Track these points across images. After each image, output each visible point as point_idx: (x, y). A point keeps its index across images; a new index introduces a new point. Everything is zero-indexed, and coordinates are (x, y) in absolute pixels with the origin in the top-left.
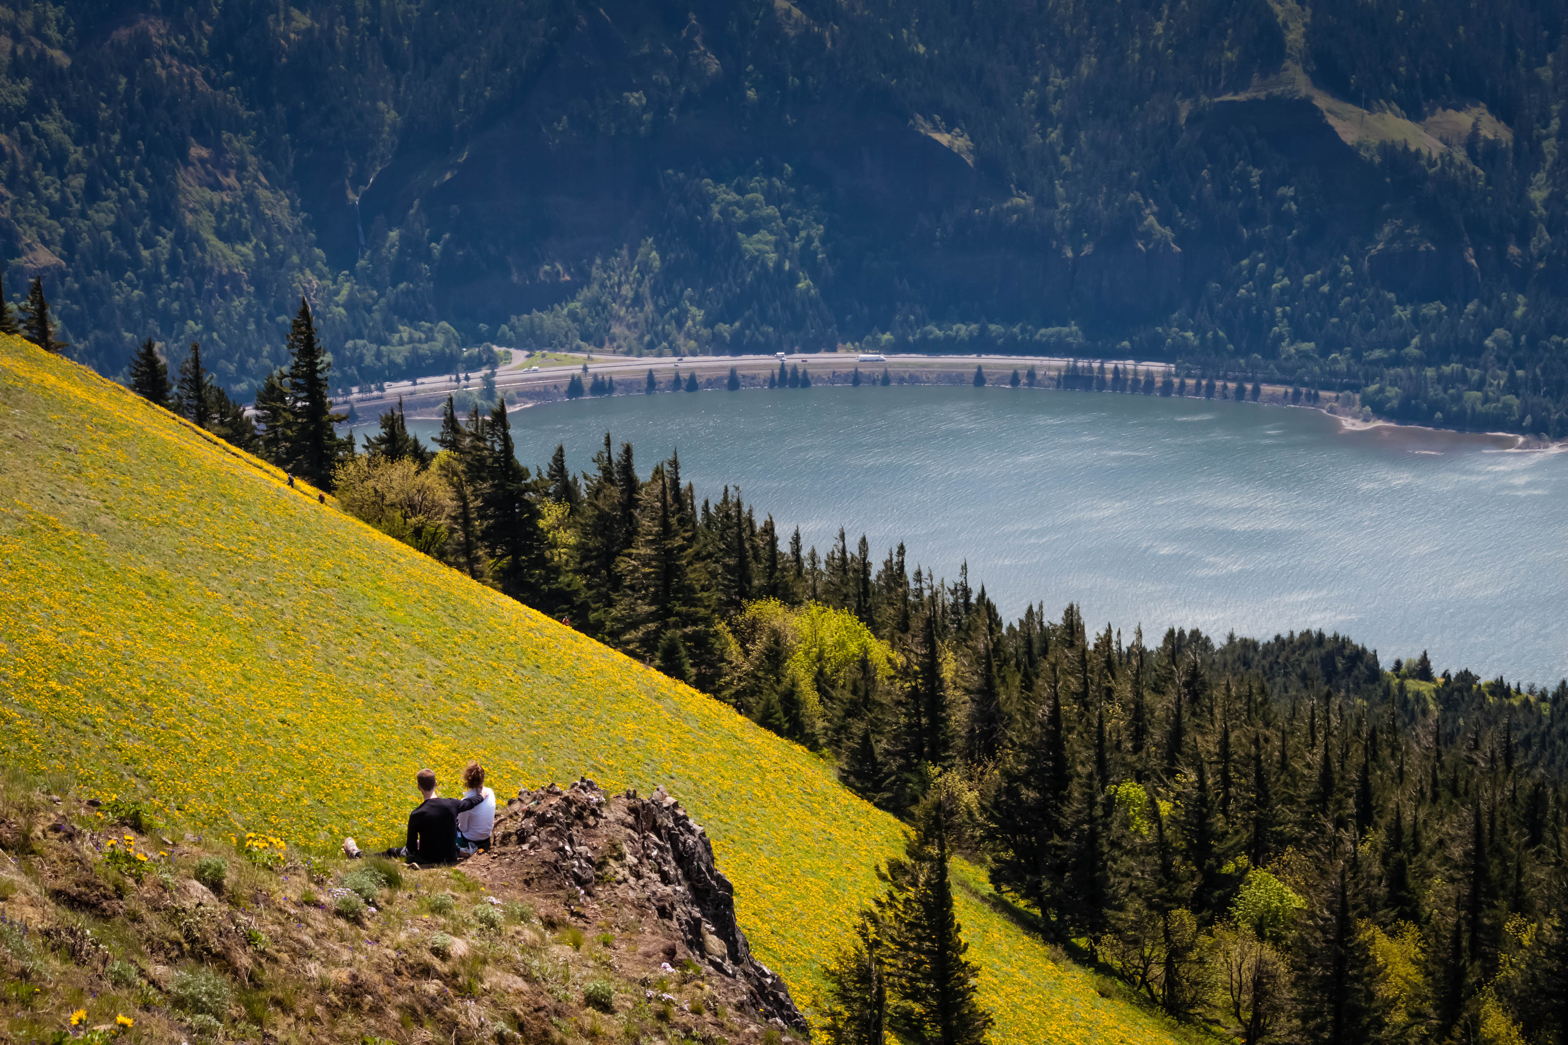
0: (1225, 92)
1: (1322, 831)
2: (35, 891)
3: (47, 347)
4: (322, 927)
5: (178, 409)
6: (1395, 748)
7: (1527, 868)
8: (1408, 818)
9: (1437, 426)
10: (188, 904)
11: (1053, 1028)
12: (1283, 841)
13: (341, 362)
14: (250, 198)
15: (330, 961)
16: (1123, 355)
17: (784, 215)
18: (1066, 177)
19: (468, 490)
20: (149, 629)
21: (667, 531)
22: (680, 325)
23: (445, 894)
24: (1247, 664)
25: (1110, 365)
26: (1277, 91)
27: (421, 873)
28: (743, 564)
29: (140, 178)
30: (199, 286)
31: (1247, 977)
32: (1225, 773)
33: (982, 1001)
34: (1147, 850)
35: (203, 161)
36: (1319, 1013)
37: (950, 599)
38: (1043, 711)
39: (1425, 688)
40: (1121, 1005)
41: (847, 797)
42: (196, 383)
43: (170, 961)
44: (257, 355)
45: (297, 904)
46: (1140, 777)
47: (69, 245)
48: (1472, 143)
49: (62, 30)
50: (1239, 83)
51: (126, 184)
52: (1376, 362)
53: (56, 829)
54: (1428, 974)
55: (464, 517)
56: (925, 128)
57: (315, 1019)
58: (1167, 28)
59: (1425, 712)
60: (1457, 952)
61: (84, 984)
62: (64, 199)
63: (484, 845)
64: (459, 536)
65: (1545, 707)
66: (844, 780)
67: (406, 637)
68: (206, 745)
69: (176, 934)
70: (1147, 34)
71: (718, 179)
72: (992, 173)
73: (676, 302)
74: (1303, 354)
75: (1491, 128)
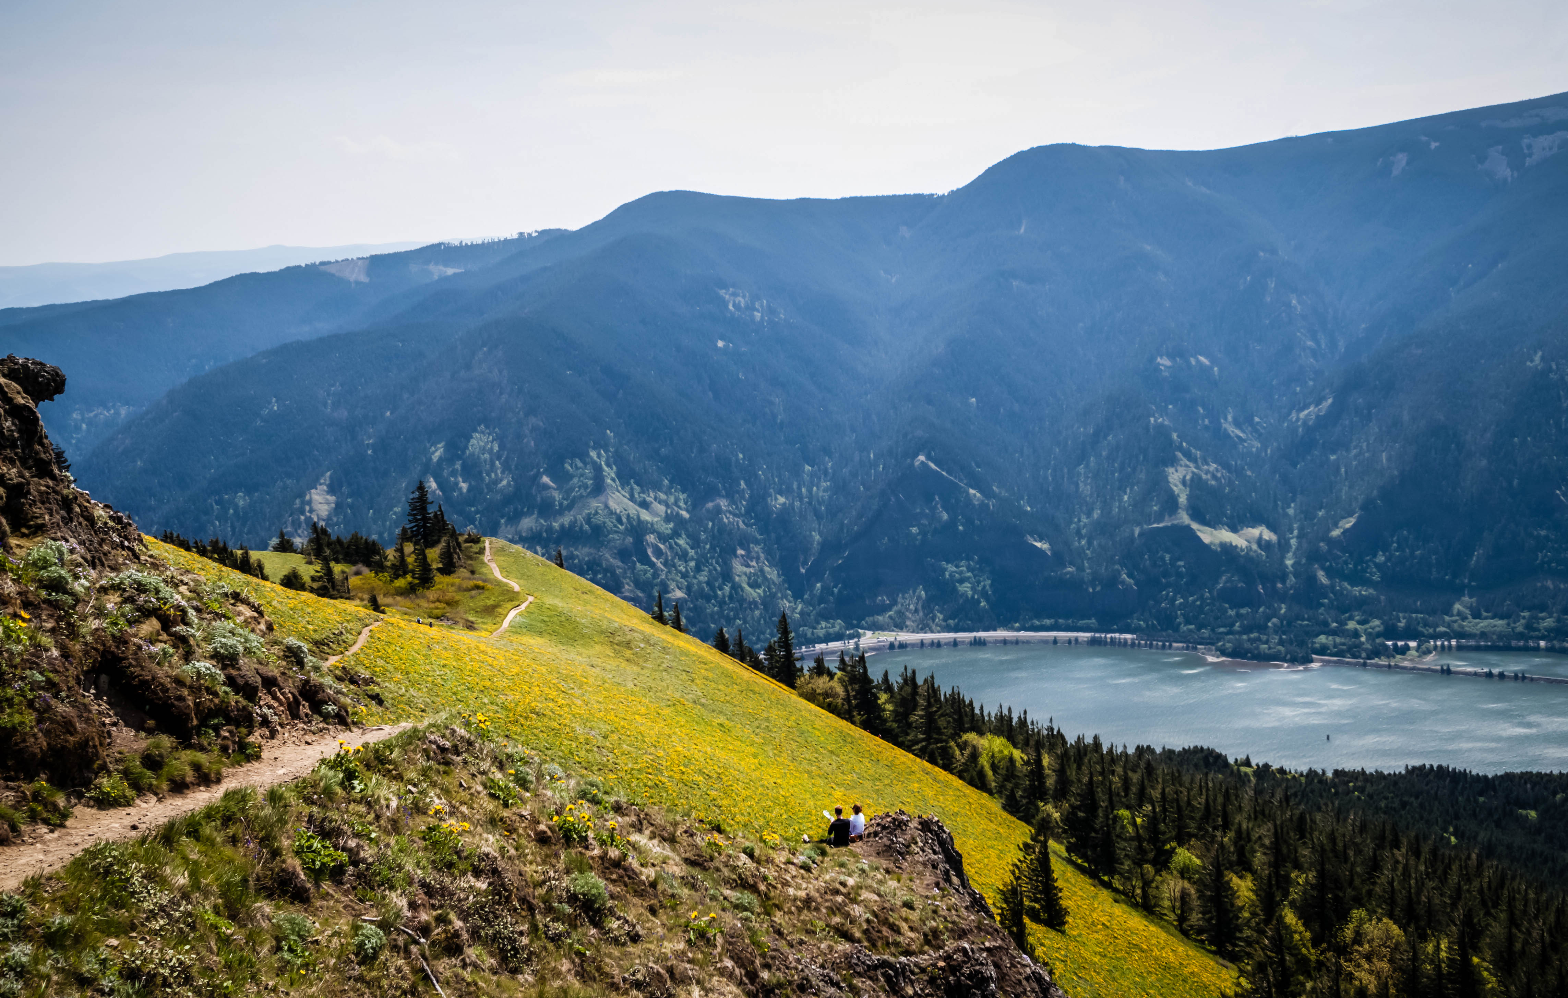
0: (1154, 522)
1: (1207, 831)
2: (677, 859)
3: (680, 630)
4: (794, 873)
5: (733, 655)
6: (1237, 796)
7: (1300, 850)
8: (1244, 826)
9: (1249, 659)
10: (740, 864)
11: (1095, 915)
12: (1190, 836)
13: (798, 636)
14: (762, 571)
15: (798, 887)
16: (1114, 631)
17: (975, 576)
18: (1088, 559)
19: (849, 688)
20: (721, 745)
21: (930, 705)
22: (934, 621)
23: (844, 859)
24: (1171, 759)
25: (1109, 636)
26: (1175, 522)
27: (834, 850)
28: (961, 717)
29: (717, 563)
30: (741, 605)
31: (1178, 894)
32: (1163, 806)
33: (1064, 903)
34: (1132, 839)
35: (742, 556)
36: (1210, 912)
37: (1045, 732)
38: (1085, 780)
39: (1248, 770)
40: (1124, 906)
41: (1005, 815)
42: (740, 644)
43: (732, 889)
44: (764, 633)
45: (785, 863)
46: (1128, 807)
47: (689, 589)
48: (1259, 541)
49: (686, 503)
50: (1160, 519)
51: (712, 564)
52: (1221, 633)
53: (686, 832)
54: (1257, 895)
55: (847, 699)
56: (1031, 541)
57: (792, 913)
58: (1129, 498)
59: (1249, 781)
60: (1270, 885)
61: (698, 900)
62: (687, 571)
63: (860, 837)
64: (846, 707)
65: (1303, 780)
66: (1004, 808)
67: (825, 748)
68: (744, 793)
69: (734, 877)
70: (1121, 501)
71: (948, 562)
72: (1059, 558)
73: (932, 611)
74: (1190, 631)
75: (1268, 535)
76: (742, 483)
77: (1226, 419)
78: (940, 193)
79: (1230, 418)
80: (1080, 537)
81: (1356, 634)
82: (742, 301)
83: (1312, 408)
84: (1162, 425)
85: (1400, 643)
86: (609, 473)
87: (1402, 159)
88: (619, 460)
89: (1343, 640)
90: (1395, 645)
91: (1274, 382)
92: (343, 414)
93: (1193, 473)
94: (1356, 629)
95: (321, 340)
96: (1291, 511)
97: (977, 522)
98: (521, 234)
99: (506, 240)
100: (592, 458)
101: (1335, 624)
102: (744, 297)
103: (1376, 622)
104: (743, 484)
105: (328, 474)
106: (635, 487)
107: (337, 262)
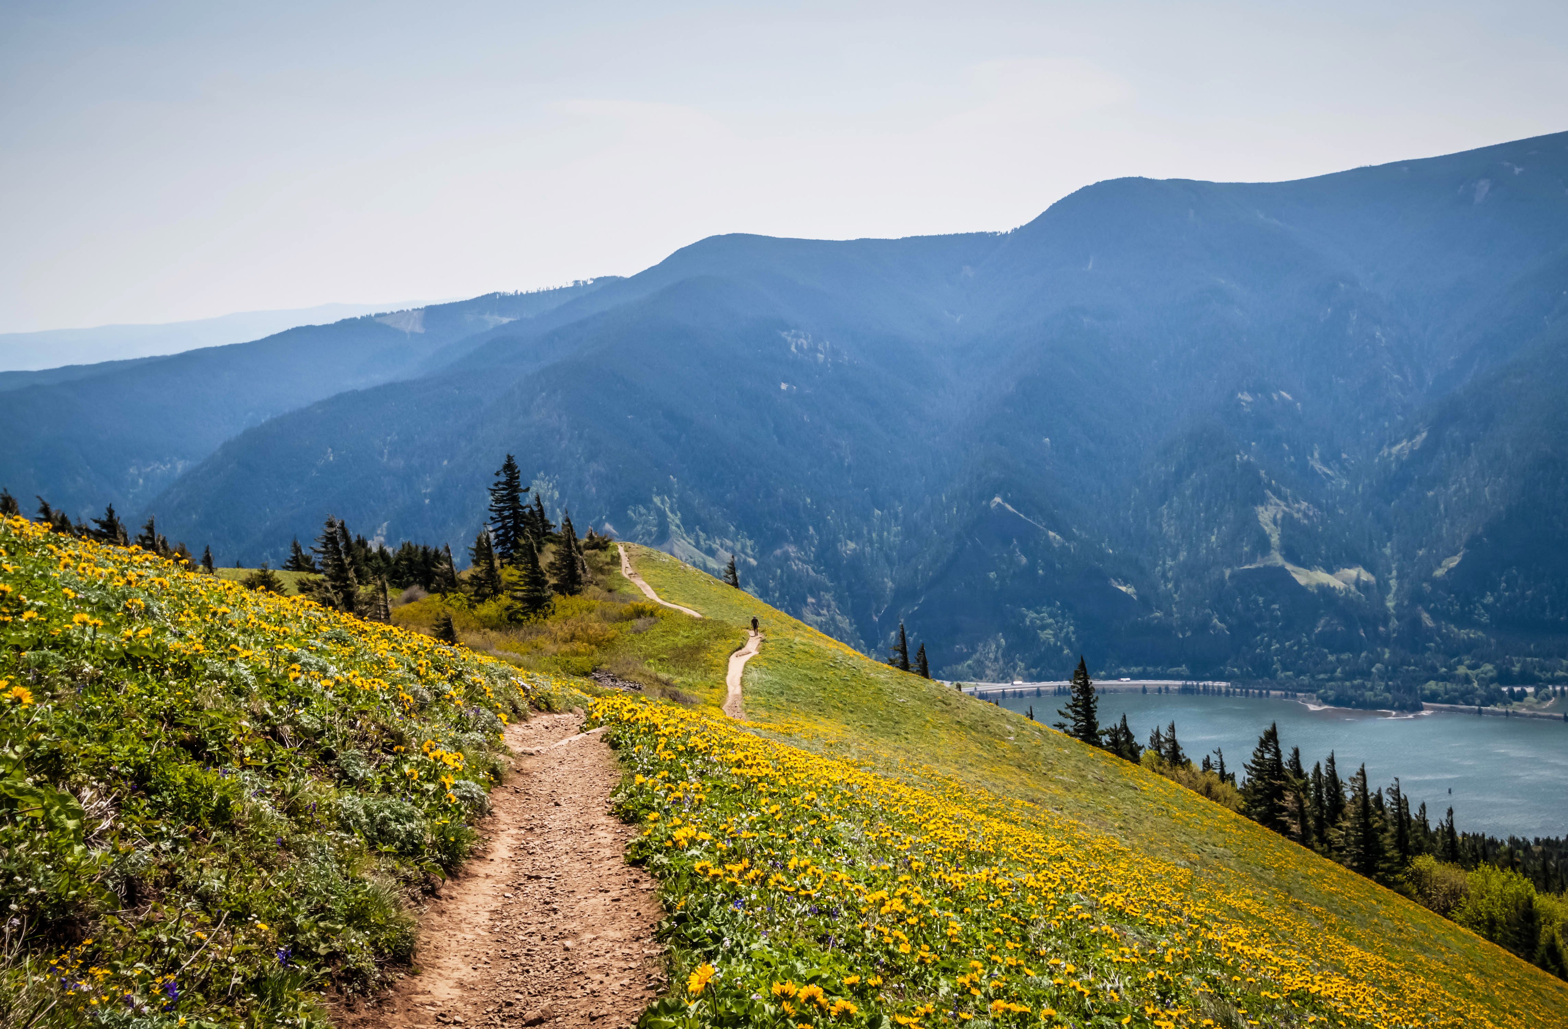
0: (1246, 564)
9: (1354, 707)
14: (833, 619)
16: (1207, 679)
17: (1057, 622)
18: (1176, 603)
22: (1015, 670)
25: (1201, 684)
26: (1269, 563)
35: (813, 604)
48: (1357, 582)
49: (753, 550)
50: (1251, 560)
52: (1322, 680)
56: (1115, 584)
58: (1217, 538)
70: (1208, 541)
71: (1028, 608)
72: (1145, 603)
73: (1013, 660)
74: (1288, 677)
75: (1365, 576)
76: (811, 528)
77: (1312, 455)
78: (1003, 231)
79: (1316, 455)
80: (1167, 580)
81: (1467, 680)
82: (805, 342)
83: (1404, 443)
84: (1248, 463)
85: (1516, 689)
86: (674, 520)
87: (1484, 186)
88: (683, 506)
89: (1454, 686)
90: (1511, 691)
91: (1361, 417)
92: (400, 463)
93: (1283, 511)
94: (1467, 675)
95: (377, 389)
96: (1388, 551)
97: (1058, 566)
98: (576, 282)
99: (561, 288)
100: (655, 504)
101: (1444, 670)
102: (806, 338)
103: (1489, 667)
104: (811, 530)
105: (385, 524)
106: (701, 533)
107: (392, 313)
